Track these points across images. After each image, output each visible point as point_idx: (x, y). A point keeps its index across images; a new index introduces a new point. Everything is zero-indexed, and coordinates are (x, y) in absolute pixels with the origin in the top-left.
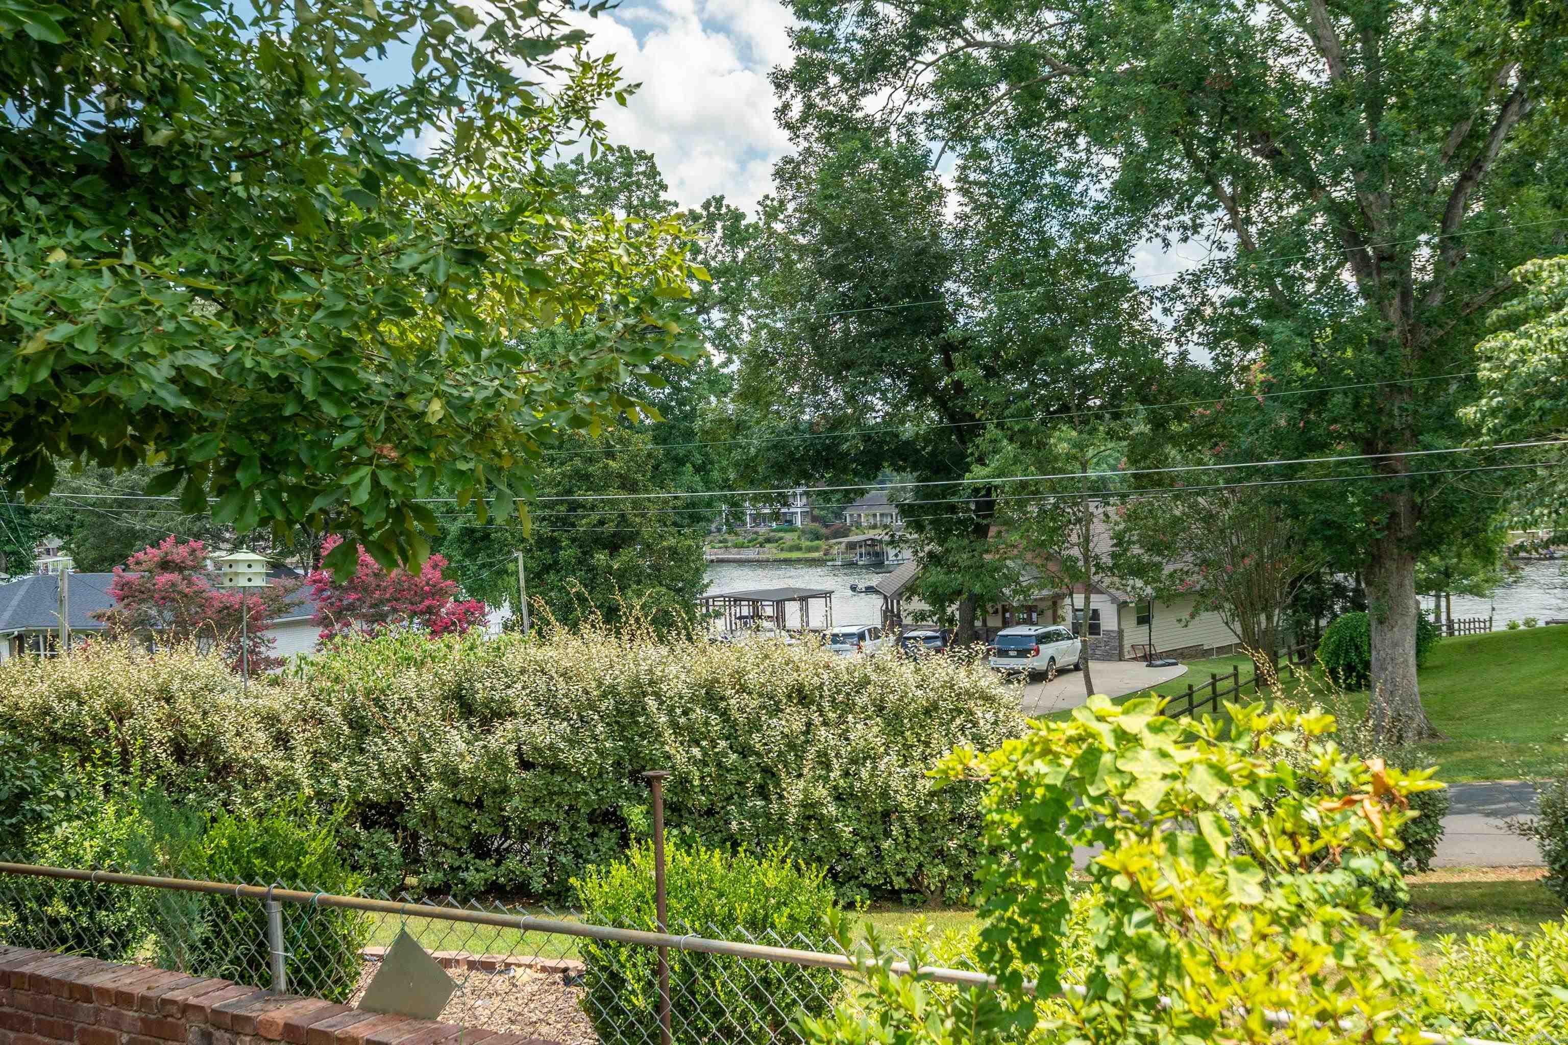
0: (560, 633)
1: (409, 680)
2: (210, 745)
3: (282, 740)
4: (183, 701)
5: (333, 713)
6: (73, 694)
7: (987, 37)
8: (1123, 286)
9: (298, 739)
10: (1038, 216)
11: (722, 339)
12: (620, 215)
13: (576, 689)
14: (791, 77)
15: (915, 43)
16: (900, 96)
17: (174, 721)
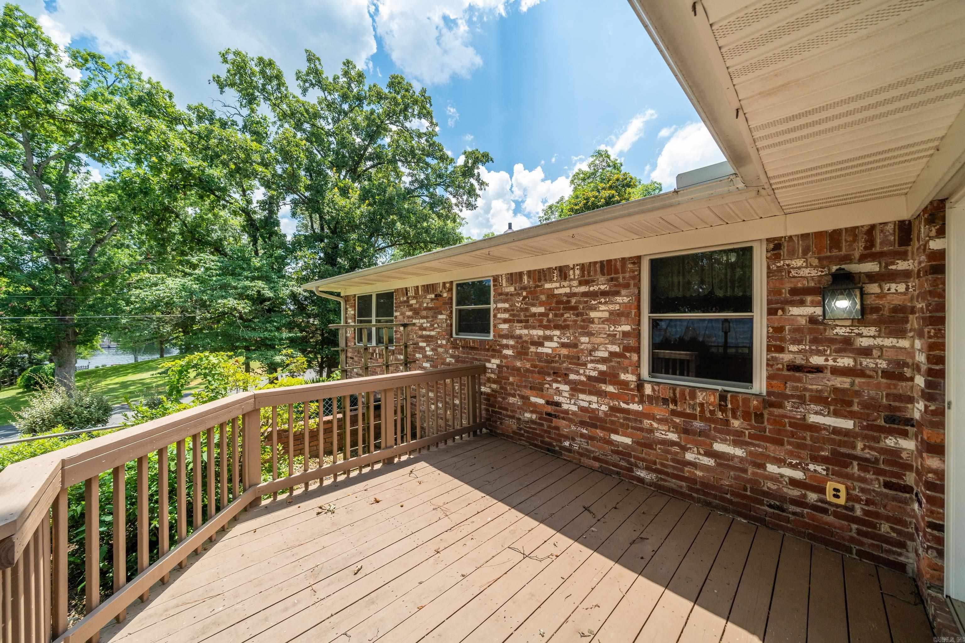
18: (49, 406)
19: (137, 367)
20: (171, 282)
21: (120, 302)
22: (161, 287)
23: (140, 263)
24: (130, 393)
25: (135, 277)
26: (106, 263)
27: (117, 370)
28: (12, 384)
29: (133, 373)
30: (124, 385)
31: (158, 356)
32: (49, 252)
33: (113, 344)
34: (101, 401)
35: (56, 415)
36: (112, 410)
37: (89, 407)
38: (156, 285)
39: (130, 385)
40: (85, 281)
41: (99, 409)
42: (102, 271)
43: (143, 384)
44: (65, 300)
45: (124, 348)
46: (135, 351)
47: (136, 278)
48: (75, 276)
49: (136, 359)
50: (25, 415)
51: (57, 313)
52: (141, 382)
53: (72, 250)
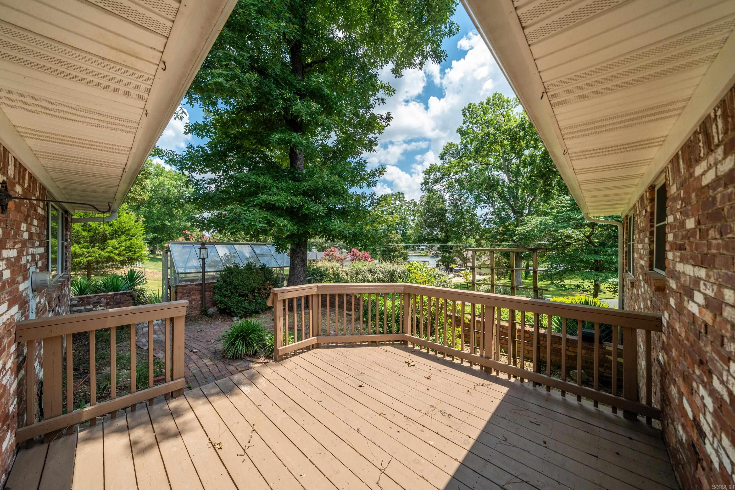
0: (384, 263)
1: (363, 268)
2: (338, 275)
3: (347, 275)
4: (335, 269)
5: (354, 272)
6: (321, 267)
7: (454, 177)
8: (476, 215)
9: (349, 274)
10: (461, 204)
11: (413, 221)
12: (398, 202)
13: (386, 270)
14: (423, 183)
15: (442, 178)
16: (440, 186)
17: (334, 271)
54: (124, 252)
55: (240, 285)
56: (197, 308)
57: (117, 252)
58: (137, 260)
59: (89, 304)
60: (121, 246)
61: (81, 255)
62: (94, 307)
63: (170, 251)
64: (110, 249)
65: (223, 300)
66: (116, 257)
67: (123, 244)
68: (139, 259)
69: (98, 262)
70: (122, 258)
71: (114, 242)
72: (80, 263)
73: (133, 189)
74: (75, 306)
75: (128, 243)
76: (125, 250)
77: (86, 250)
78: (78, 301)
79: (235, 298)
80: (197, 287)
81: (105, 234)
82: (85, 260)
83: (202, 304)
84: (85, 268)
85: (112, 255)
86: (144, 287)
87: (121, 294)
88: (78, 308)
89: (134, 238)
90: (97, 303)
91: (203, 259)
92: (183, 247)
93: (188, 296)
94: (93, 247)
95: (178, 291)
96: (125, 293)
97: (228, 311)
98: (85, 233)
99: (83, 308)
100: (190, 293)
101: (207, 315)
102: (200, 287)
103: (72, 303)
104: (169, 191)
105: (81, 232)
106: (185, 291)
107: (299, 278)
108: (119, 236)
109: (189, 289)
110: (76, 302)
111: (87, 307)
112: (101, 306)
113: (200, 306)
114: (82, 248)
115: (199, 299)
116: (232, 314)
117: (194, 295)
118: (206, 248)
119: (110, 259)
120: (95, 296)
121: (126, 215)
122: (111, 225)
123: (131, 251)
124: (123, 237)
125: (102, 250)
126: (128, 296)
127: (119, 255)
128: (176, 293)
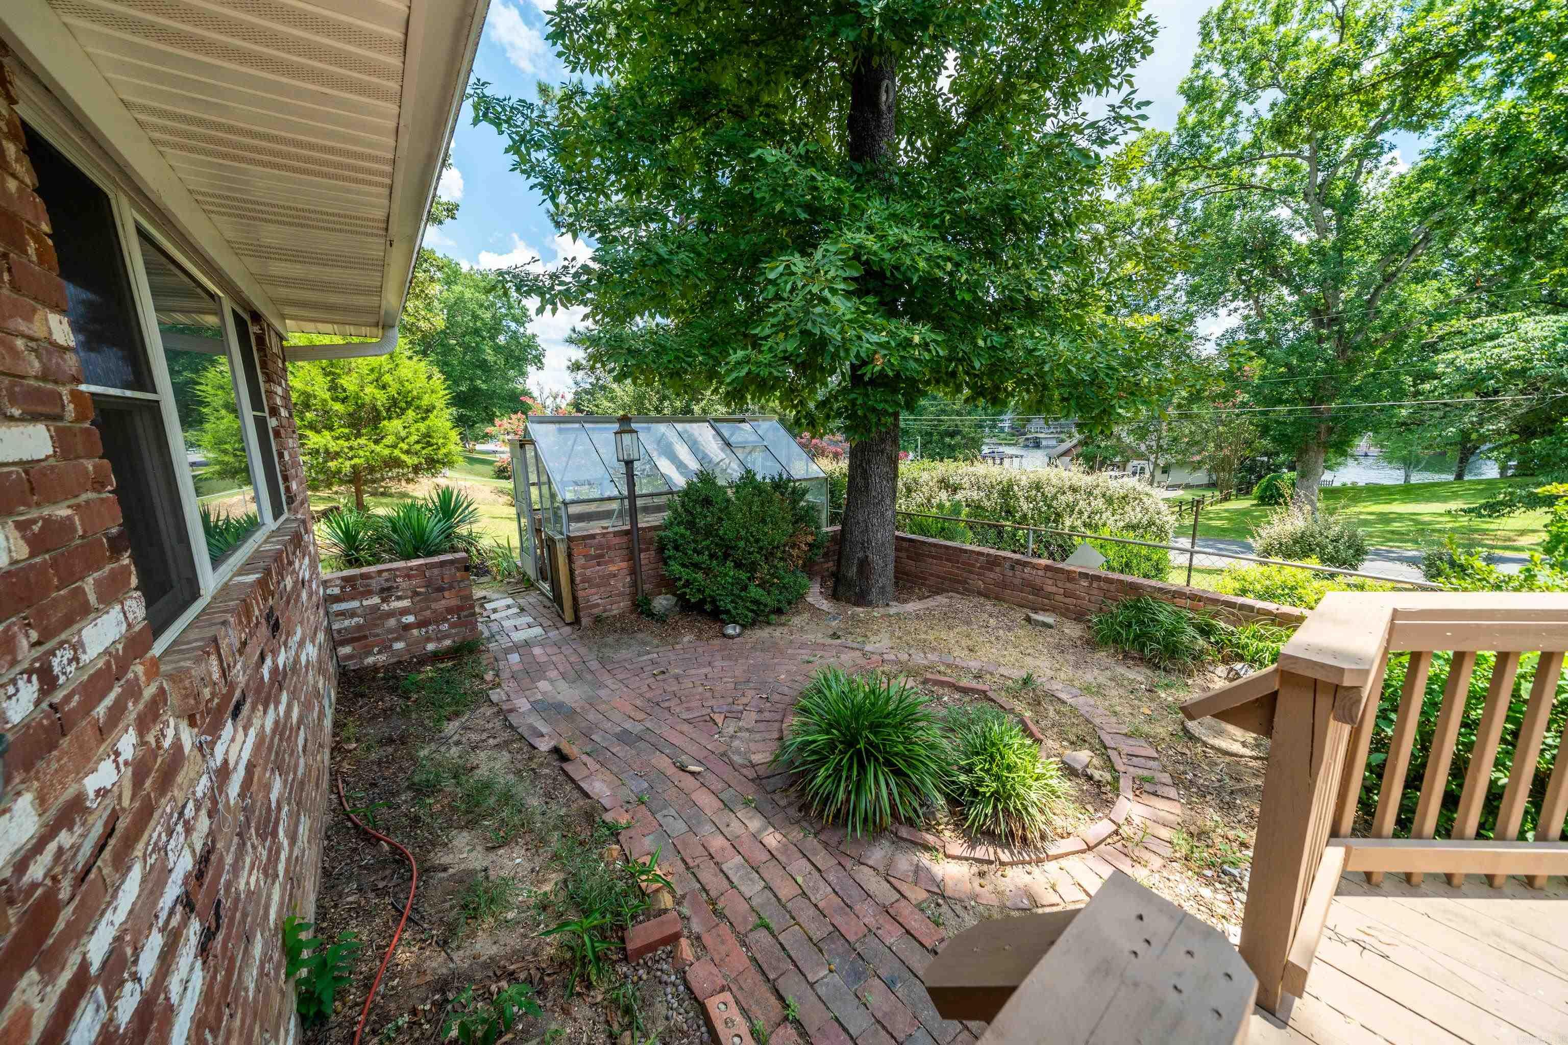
18: (1289, 528)
19: (1408, 492)
20: (1532, 325)
21: (1403, 378)
22: (1506, 340)
23: (1458, 302)
24: (1393, 532)
25: (1439, 329)
26: (1395, 315)
27: (1375, 492)
28: (1247, 493)
29: (1403, 501)
30: (1385, 518)
31: (1451, 477)
32: (1316, 313)
33: (1374, 451)
34: (1353, 536)
35: (1296, 542)
36: (1366, 553)
37: (1336, 541)
38: (1492, 337)
39: (1394, 520)
40: (1357, 348)
41: (1349, 547)
42: (1384, 329)
43: (1417, 522)
44: (1324, 382)
45: (1390, 458)
46: (1409, 463)
47: (1440, 333)
48: (1343, 342)
49: (1407, 477)
50: (1264, 534)
51: (1311, 401)
52: (1412, 518)
53: (1345, 302)
54: (418, 447)
55: (739, 538)
56: (621, 594)
57: (405, 446)
58: (444, 464)
59: (368, 593)
60: (410, 434)
61: (337, 455)
62: (384, 600)
63: (532, 442)
64: (390, 440)
65: (695, 580)
66: (404, 457)
67: (413, 430)
68: (448, 463)
69: (371, 469)
70: (416, 460)
71: (394, 426)
72: (339, 471)
73: (410, 305)
74: (337, 599)
75: (422, 427)
76: (418, 442)
77: (346, 444)
78: (342, 588)
79: (726, 575)
80: (617, 540)
81: (374, 408)
82: (348, 464)
83: (634, 584)
84: (350, 482)
85: (397, 452)
86: (475, 528)
87: (442, 564)
88: (344, 606)
89: (432, 416)
90: (389, 589)
91: (629, 464)
92: (560, 430)
93: (599, 564)
94: (358, 435)
95: (575, 552)
96: (452, 562)
97: (708, 607)
98: (338, 407)
99: (355, 604)
100: (602, 556)
101: (651, 614)
102: (625, 539)
103: (329, 592)
104: (475, 317)
105: (330, 402)
106: (592, 552)
107: (883, 514)
108: (403, 411)
109: (600, 546)
110: (337, 591)
111: (365, 603)
112: (399, 598)
113: (628, 591)
114: (338, 438)
115: (626, 572)
116: (724, 616)
117: (612, 561)
118: (632, 431)
119: (394, 463)
120: (380, 572)
121: (407, 362)
122: (384, 387)
123: (429, 444)
124: (411, 413)
125: (376, 442)
126: (458, 569)
127: (407, 452)
128: (570, 556)
